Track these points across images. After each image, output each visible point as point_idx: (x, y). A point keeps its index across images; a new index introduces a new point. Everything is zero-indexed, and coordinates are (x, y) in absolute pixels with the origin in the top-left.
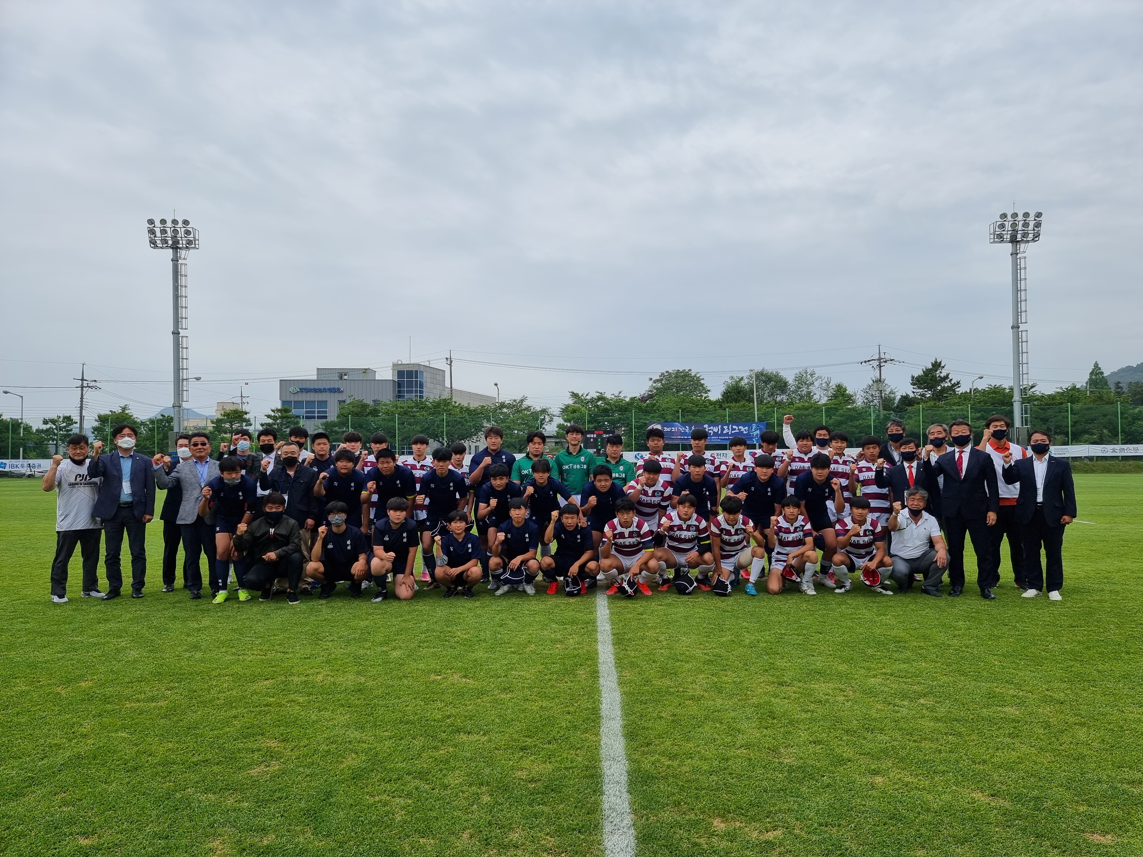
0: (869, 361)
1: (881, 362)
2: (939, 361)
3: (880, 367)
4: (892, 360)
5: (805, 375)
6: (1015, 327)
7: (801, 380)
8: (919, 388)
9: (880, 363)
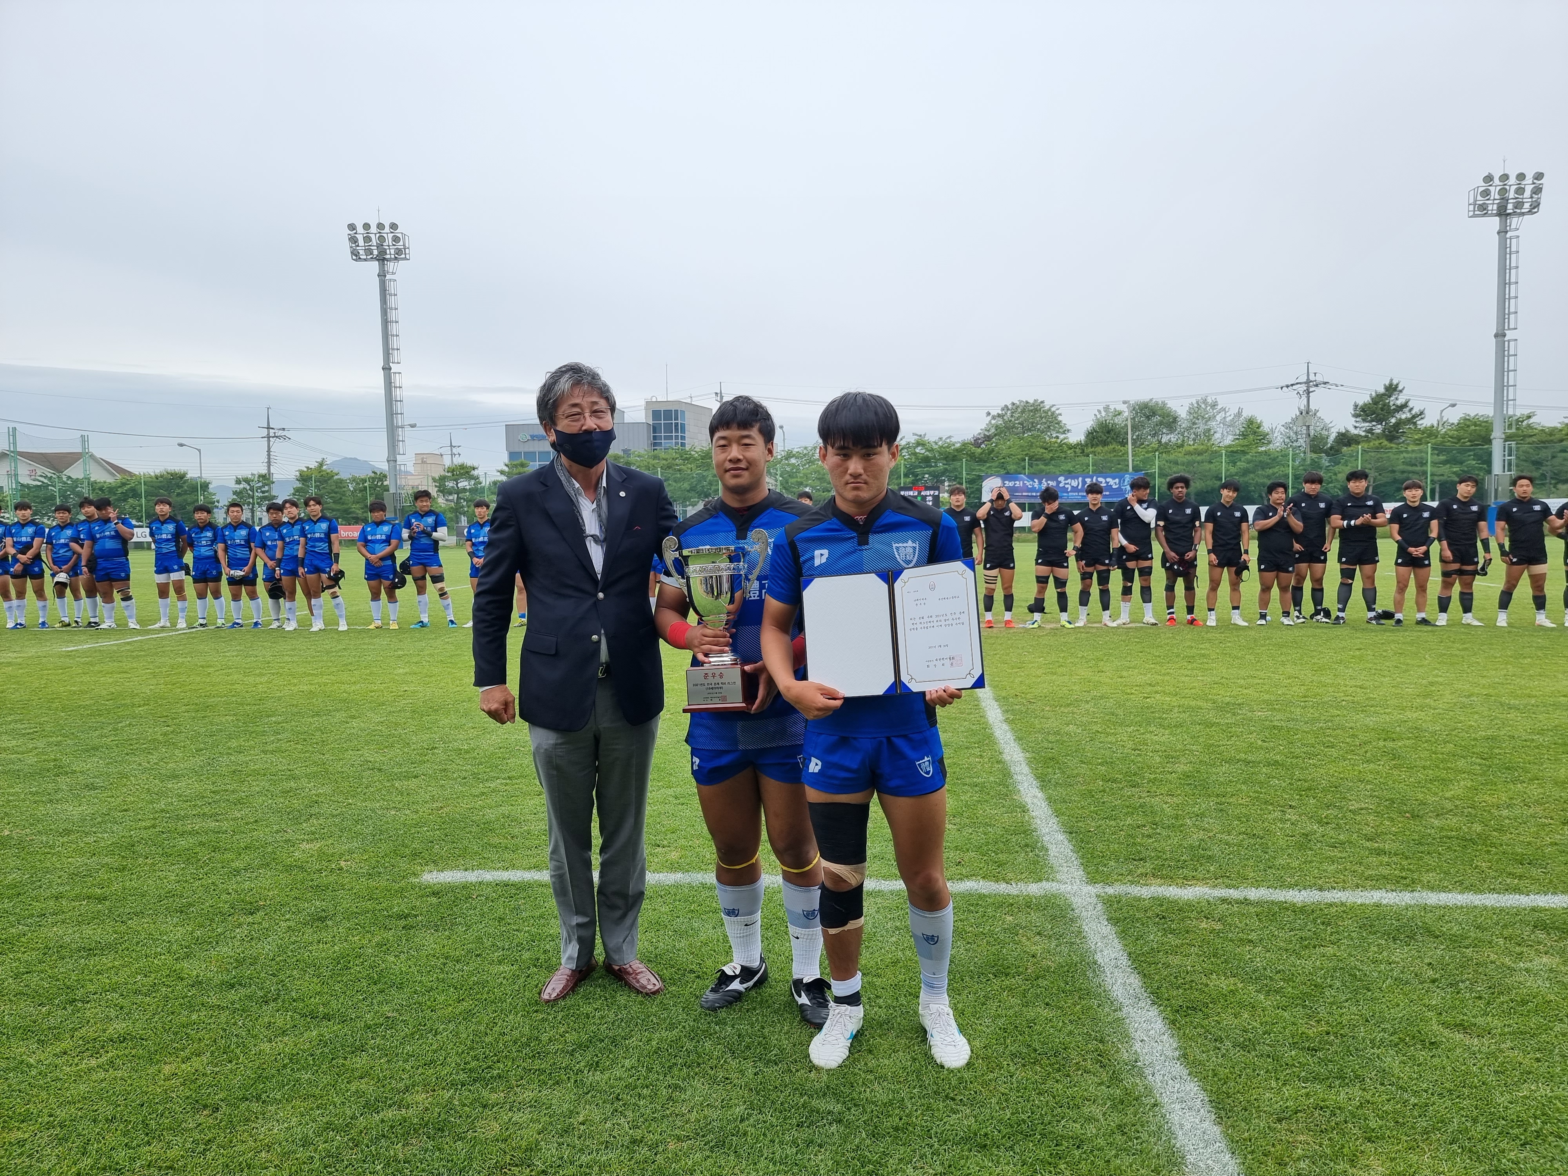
0: (1292, 385)
1: (1310, 385)
2: (1395, 382)
3: (1308, 393)
4: (1325, 383)
5: (1203, 406)
6: (1500, 335)
7: (1199, 412)
8: (1364, 420)
9: (1308, 387)
